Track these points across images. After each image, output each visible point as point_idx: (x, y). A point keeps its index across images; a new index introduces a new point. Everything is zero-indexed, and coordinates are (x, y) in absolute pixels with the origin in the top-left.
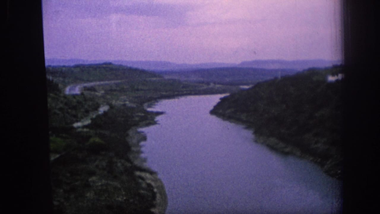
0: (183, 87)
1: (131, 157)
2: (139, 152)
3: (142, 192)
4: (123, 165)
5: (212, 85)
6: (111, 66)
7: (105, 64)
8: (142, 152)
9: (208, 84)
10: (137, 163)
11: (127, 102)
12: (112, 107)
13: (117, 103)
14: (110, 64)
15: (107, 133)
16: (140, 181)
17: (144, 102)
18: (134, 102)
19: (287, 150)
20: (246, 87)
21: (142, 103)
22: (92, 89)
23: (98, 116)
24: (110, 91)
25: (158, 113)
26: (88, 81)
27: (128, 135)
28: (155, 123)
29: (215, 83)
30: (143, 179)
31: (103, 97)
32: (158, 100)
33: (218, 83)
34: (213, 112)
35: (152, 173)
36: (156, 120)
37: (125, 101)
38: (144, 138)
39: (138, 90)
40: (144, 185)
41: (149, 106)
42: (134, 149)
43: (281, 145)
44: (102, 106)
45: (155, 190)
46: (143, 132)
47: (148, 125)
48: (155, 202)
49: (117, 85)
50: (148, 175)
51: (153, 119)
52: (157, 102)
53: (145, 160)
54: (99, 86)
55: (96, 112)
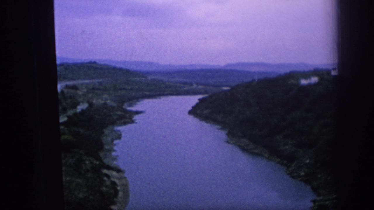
0: (166, 87)
1: (101, 154)
2: (110, 150)
3: (104, 189)
4: (92, 163)
5: (195, 86)
6: (94, 65)
7: (90, 63)
8: (114, 151)
9: (191, 84)
10: (106, 161)
11: (108, 101)
12: (91, 105)
13: (98, 102)
14: (95, 63)
15: (82, 131)
16: (105, 178)
17: (124, 102)
18: (115, 101)
19: (256, 151)
20: (226, 88)
21: (123, 103)
22: (75, 87)
23: (75, 114)
24: (93, 90)
25: (137, 113)
26: (72, 79)
27: (103, 133)
28: (133, 122)
29: (198, 84)
30: (108, 176)
31: (84, 95)
32: (140, 99)
33: (201, 84)
34: (190, 113)
35: (119, 171)
36: (133, 119)
37: (107, 100)
38: (119, 137)
39: (121, 89)
40: (108, 183)
41: (130, 105)
42: (106, 147)
43: (252, 146)
44: (81, 104)
45: (119, 188)
46: (119, 131)
47: (125, 123)
48: (115, 200)
49: (101, 84)
50: (114, 173)
51: (131, 117)
52: (139, 101)
53: (115, 159)
54: (82, 84)
55: (74, 110)
